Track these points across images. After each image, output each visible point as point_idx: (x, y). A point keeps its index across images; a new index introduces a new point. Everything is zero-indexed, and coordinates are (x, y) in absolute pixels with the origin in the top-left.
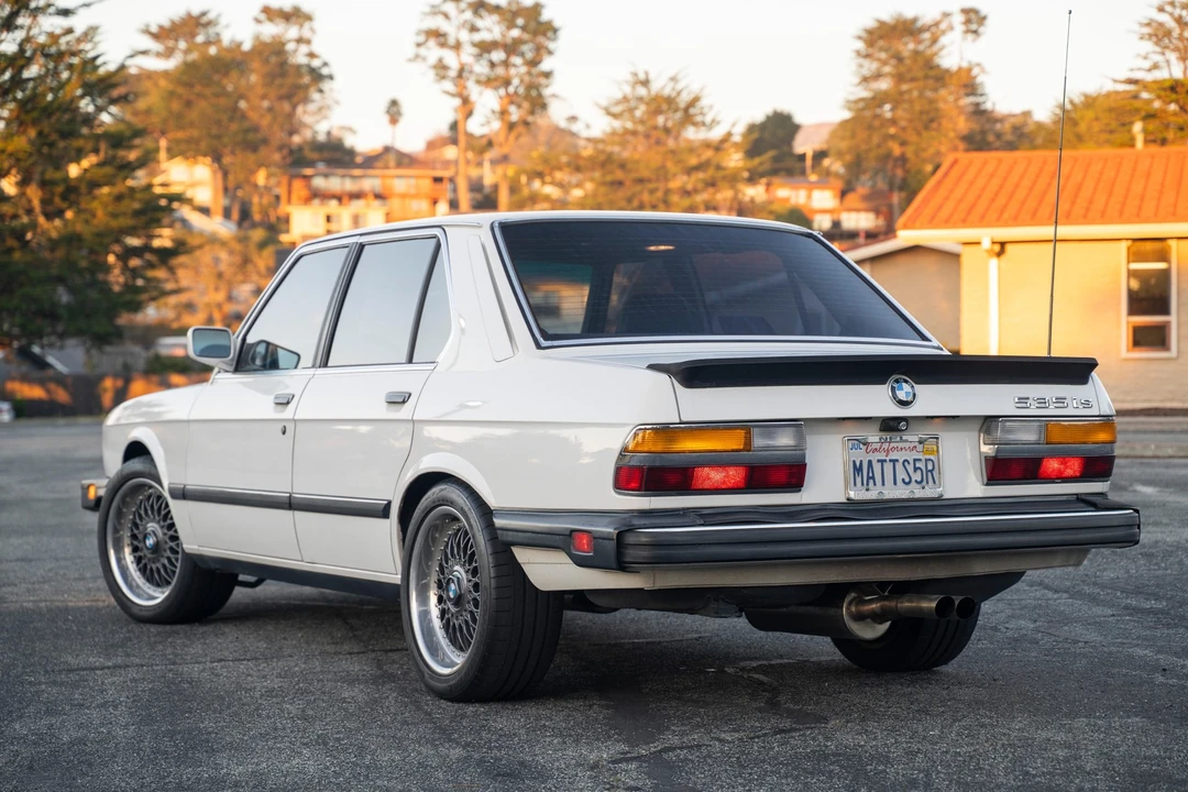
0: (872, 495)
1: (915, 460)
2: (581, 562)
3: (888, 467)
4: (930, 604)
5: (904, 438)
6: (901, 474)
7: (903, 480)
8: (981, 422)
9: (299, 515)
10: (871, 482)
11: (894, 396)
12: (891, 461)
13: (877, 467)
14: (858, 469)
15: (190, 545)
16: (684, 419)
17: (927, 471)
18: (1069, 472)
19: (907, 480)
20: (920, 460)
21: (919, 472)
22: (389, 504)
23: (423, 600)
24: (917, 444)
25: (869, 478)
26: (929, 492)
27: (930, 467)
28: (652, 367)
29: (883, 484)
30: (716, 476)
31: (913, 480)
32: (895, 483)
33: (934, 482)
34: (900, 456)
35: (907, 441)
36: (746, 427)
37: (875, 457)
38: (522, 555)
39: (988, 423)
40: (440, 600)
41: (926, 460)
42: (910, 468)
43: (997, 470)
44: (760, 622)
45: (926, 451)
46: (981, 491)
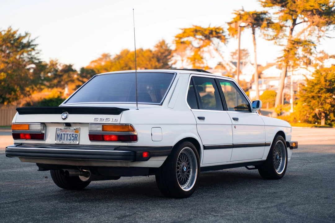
0: (60, 143)
1: (72, 134)
3: (66, 136)
5: (70, 128)
6: (69, 138)
7: (69, 139)
10: (61, 139)
12: (67, 134)
13: (63, 135)
14: (58, 136)
16: (16, 122)
17: (75, 137)
19: (70, 139)
20: (74, 134)
21: (73, 137)
24: (73, 130)
25: (61, 138)
26: (75, 143)
27: (76, 136)
29: (64, 140)
32: (67, 140)
33: (77, 140)
34: (69, 133)
35: (71, 129)
36: (29, 124)
37: (63, 133)
41: (76, 134)
42: (71, 136)
43: (93, 137)
45: (76, 132)
46: (89, 143)
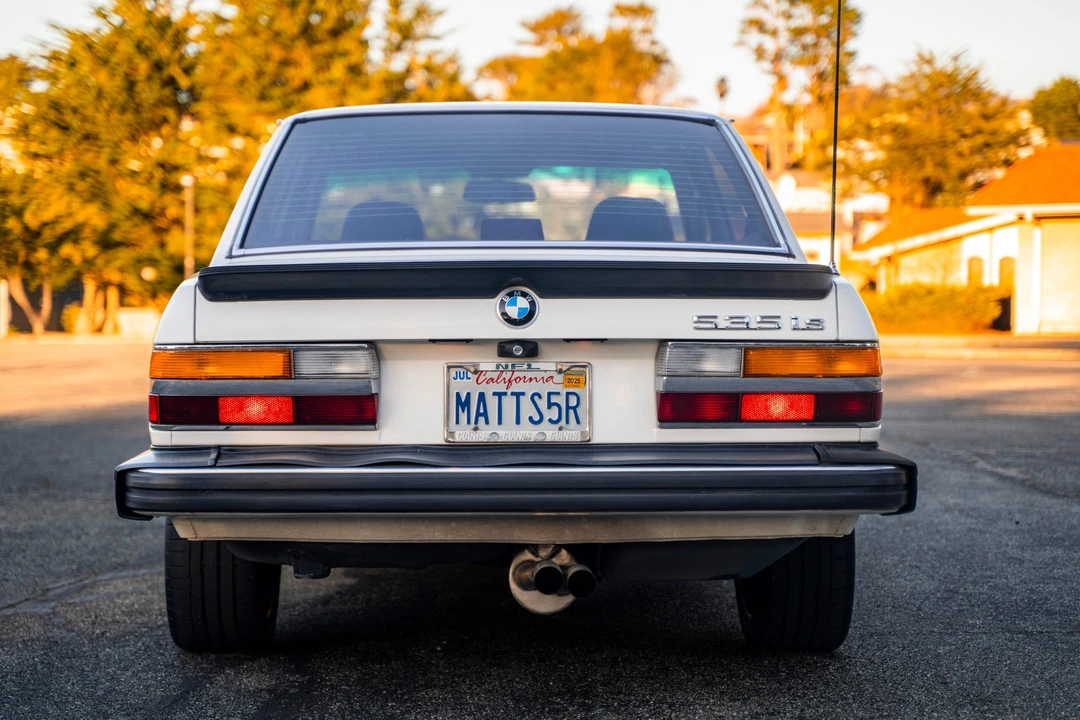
0: (484, 435)
1: (550, 394)
3: (509, 403)
5: (534, 365)
6: (528, 411)
7: (531, 419)
8: (654, 348)
10: (482, 420)
11: (504, 314)
12: (513, 394)
13: (492, 403)
14: (463, 404)
16: (199, 339)
17: (568, 408)
19: (536, 418)
20: (558, 393)
21: (555, 409)
24: (555, 374)
25: (478, 414)
26: (571, 434)
27: (573, 402)
29: (500, 422)
30: (255, 409)
31: (546, 418)
32: (518, 422)
33: (578, 422)
34: (529, 389)
36: (290, 350)
37: (489, 390)
39: (661, 347)
41: (568, 394)
42: (543, 404)
43: (675, 407)
45: (568, 382)
46: (651, 432)
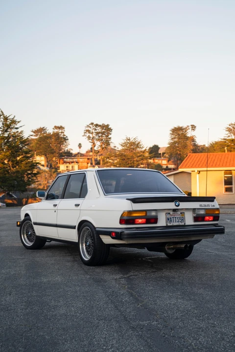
0: (171, 224)
1: (180, 217)
2: (113, 238)
3: (174, 219)
4: (183, 246)
5: (177, 213)
6: (177, 220)
9: (58, 228)
10: (171, 222)
11: (175, 205)
12: (175, 217)
13: (172, 219)
14: (168, 219)
15: (37, 234)
16: (133, 210)
18: (210, 220)
21: (181, 219)
22: (75, 226)
23: (82, 245)
24: (180, 214)
26: (183, 224)
27: (183, 219)
28: (127, 199)
29: (173, 222)
30: (140, 221)
31: (179, 221)
32: (176, 222)
33: (184, 222)
34: (177, 216)
36: (146, 211)
37: (172, 217)
38: (102, 237)
39: (194, 210)
40: (86, 245)
41: (182, 217)
42: (179, 219)
43: (196, 219)
44: (149, 249)
45: (182, 215)
46: (193, 223)
